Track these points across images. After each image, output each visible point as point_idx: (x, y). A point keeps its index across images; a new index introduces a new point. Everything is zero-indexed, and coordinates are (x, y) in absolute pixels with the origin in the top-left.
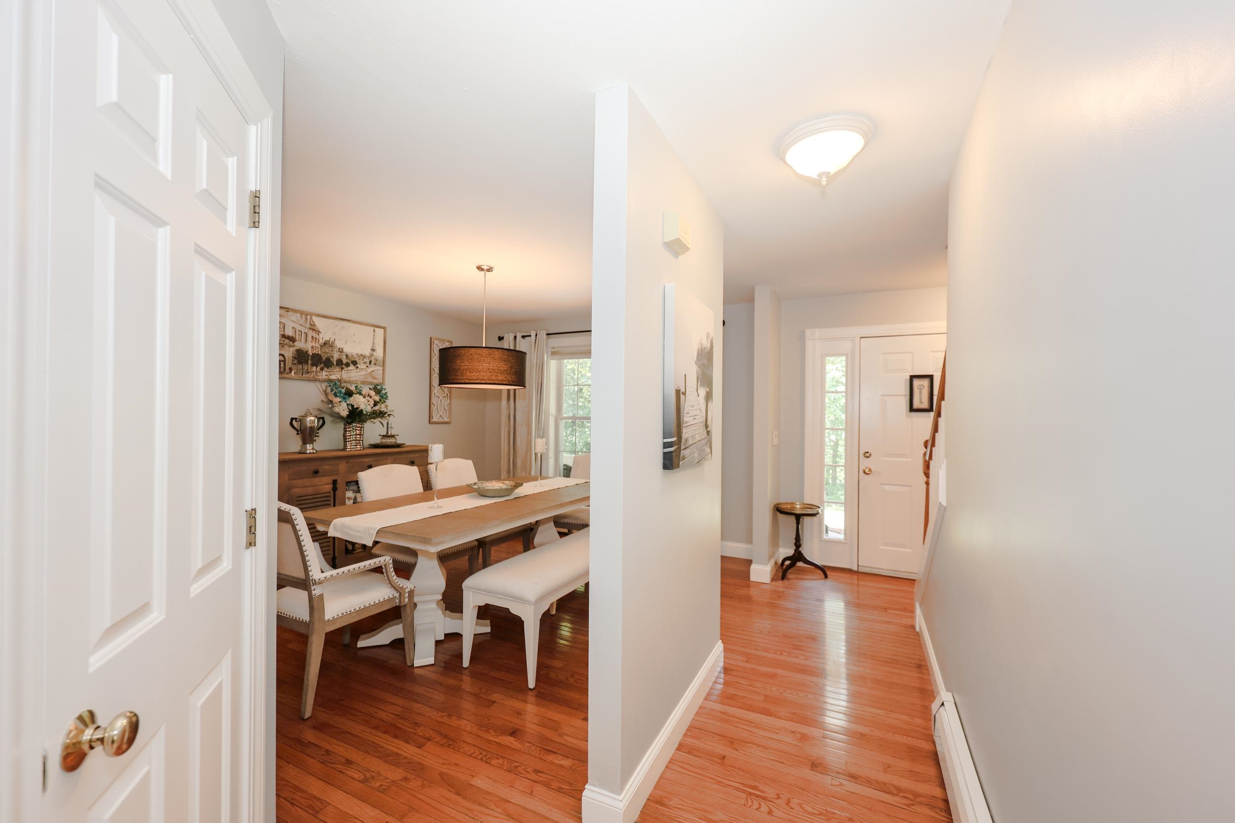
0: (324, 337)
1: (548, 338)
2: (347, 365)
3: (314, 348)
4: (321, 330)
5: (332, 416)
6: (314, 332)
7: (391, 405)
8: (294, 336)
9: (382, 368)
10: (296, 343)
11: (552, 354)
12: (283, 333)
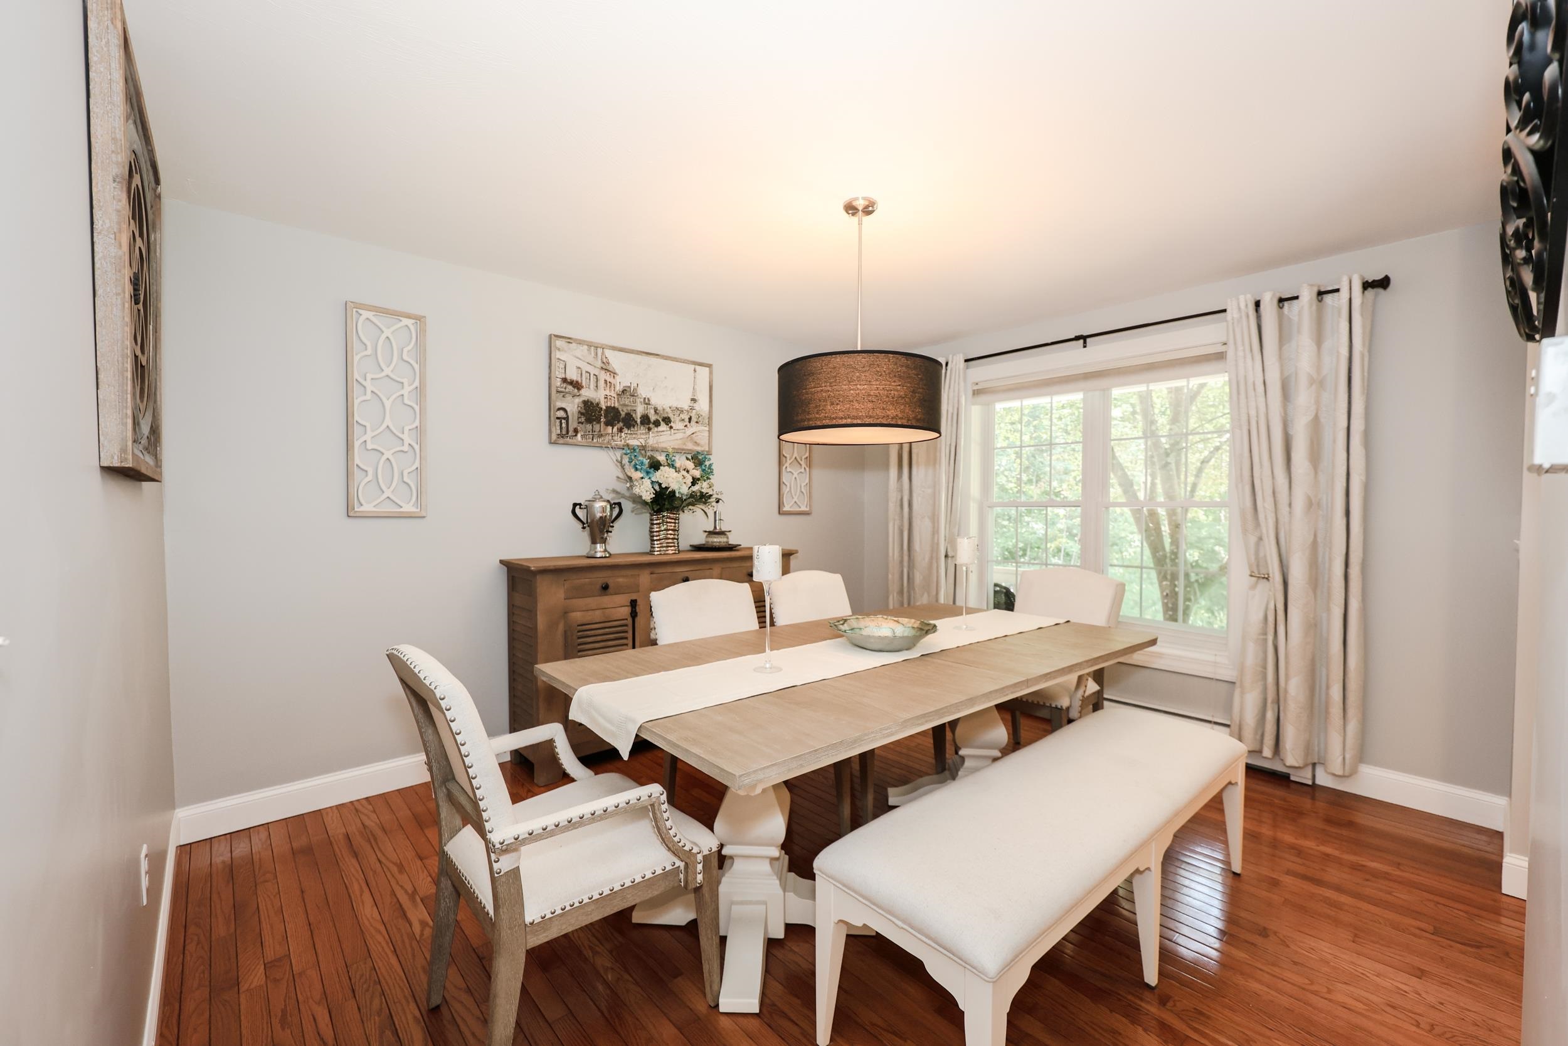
0: (621, 382)
1: (967, 368)
2: (657, 424)
3: (609, 397)
4: (617, 371)
5: (634, 502)
6: (608, 374)
7: (718, 484)
8: (580, 381)
9: (707, 429)
10: (583, 392)
11: (974, 394)
12: (564, 377)
